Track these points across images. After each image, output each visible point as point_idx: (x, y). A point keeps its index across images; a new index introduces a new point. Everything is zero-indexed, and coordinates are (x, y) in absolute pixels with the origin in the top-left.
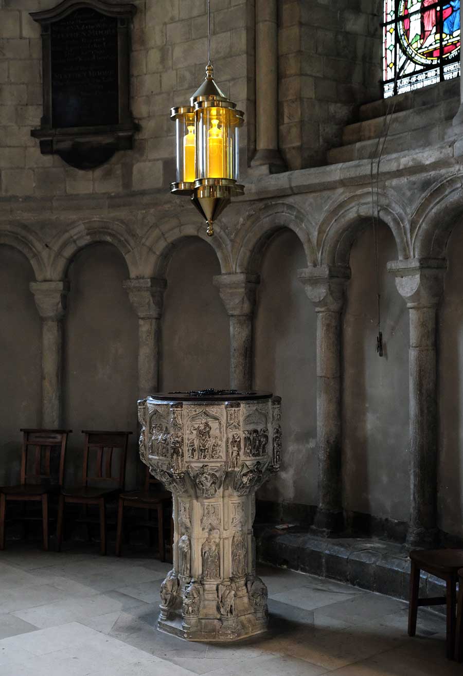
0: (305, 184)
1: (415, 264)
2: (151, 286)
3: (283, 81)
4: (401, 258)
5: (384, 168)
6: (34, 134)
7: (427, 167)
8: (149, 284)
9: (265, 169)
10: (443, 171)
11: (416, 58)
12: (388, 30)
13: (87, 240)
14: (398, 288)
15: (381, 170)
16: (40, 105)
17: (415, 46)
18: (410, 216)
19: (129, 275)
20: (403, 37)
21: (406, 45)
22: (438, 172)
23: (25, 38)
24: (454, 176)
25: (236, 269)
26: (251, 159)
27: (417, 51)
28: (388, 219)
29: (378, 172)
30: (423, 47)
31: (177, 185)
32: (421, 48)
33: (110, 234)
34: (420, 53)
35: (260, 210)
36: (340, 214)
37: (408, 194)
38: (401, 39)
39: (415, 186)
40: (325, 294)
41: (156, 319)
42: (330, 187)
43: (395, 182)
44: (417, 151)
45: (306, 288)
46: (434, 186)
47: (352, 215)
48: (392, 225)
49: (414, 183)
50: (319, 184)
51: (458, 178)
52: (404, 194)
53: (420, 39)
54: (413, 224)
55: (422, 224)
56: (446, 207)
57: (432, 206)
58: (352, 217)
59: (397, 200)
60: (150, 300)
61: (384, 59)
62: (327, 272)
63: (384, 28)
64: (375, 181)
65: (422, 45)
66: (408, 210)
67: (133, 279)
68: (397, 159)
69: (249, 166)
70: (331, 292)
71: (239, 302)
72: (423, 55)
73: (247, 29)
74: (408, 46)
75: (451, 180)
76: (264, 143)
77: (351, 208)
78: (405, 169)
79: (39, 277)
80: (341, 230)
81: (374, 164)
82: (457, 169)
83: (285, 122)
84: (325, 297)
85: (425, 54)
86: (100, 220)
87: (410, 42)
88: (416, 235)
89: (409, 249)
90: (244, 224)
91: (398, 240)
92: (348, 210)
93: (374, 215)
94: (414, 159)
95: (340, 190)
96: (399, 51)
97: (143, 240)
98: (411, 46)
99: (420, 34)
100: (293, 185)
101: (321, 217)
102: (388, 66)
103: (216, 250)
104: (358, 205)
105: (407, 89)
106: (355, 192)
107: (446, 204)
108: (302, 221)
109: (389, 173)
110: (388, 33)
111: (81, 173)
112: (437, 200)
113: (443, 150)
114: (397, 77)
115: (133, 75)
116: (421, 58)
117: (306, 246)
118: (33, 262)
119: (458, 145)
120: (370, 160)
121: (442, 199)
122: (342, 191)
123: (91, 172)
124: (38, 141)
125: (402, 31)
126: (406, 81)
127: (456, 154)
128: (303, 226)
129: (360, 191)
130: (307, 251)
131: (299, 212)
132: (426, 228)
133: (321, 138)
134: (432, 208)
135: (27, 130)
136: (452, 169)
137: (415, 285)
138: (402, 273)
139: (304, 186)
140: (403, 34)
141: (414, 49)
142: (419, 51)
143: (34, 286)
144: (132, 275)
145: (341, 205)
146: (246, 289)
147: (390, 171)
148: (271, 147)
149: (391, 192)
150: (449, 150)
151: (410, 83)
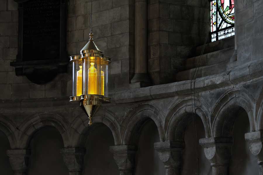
0: (158, 93)
1: (212, 140)
2: (75, 152)
3: (150, 34)
4: (206, 137)
5: (197, 86)
6: (12, 64)
7: (218, 86)
8: (74, 151)
9: (138, 84)
10: (226, 88)
11: (228, 19)
12: (213, 3)
13: (41, 125)
14: (205, 154)
15: (196, 86)
16: (16, 48)
17: (226, 13)
18: (211, 113)
19: (64, 146)
20: (221, 8)
21: (222, 12)
22: (224, 88)
23: (10, 11)
24: (232, 91)
25: (123, 142)
26: (131, 79)
27: (228, 16)
28: (200, 114)
29: (194, 88)
30: (231, 14)
31: (72, 98)
32: (229, 14)
33: (54, 122)
34: (229, 17)
35: (136, 108)
36: (177, 111)
37: (210, 100)
38: (220, 9)
39: (213, 96)
40: (169, 157)
41: (79, 172)
42: (171, 95)
43: (203, 93)
44: (213, 76)
45: (159, 154)
46: (222, 96)
47: (182, 111)
48: (202, 117)
49: (213, 94)
50: (165, 94)
51: (233, 91)
52: (208, 100)
53: (229, 9)
54: (213, 117)
55: (217, 117)
56: (228, 108)
57: (221, 107)
58: (182, 113)
59: (205, 104)
60: (75, 161)
61: (211, 20)
62: (169, 145)
63: (211, 2)
64: (193, 92)
65: (230, 12)
66: (210, 109)
67: (66, 148)
68: (203, 81)
69: (130, 83)
70: (172, 156)
71: (124, 162)
72: (231, 18)
73: (130, 6)
74: (223, 13)
75: (230, 92)
76: (138, 70)
77: (182, 108)
78: (207, 86)
79: (13, 146)
80: (177, 120)
81: (192, 83)
82: (232, 87)
83: (151, 57)
84: (169, 159)
85: (232, 17)
86: (49, 113)
87: (224, 10)
88: (214, 124)
89: (211, 132)
90: (127, 116)
91: (205, 126)
92: (181, 109)
93: (193, 112)
94: (211, 81)
95: (176, 97)
96: (219, 16)
97: (72, 125)
98: (225, 13)
99: (229, 6)
100: (152, 94)
101: (166, 113)
102: (213, 24)
103: (112, 131)
104: (186, 106)
105: (223, 37)
106: (184, 98)
107: (228, 107)
108: (157, 115)
109: (199, 88)
110: (213, 5)
111: (38, 86)
112: (224, 104)
113: (225, 77)
114: (218, 30)
115: (68, 31)
116: (230, 20)
117: (159, 129)
118: (9, 138)
119: (232, 74)
120: (191, 81)
121: (227, 103)
122: (177, 98)
123: (44, 86)
124: (14, 68)
125: (220, 4)
126: (222, 33)
127: (231, 78)
128: (158, 117)
129: (186, 98)
130: (160, 133)
131: (156, 109)
132: (219, 120)
133: (172, 65)
134: (222, 109)
135: (9, 62)
136: (230, 87)
137: (214, 153)
138: (208, 145)
139: (157, 95)
140: (221, 6)
141: (226, 15)
142: (229, 16)
143: (9, 152)
144: (66, 146)
145: (177, 106)
146: (128, 154)
147: (200, 87)
148: (142, 72)
149: (202, 99)
150: (227, 77)
151: (224, 33)
